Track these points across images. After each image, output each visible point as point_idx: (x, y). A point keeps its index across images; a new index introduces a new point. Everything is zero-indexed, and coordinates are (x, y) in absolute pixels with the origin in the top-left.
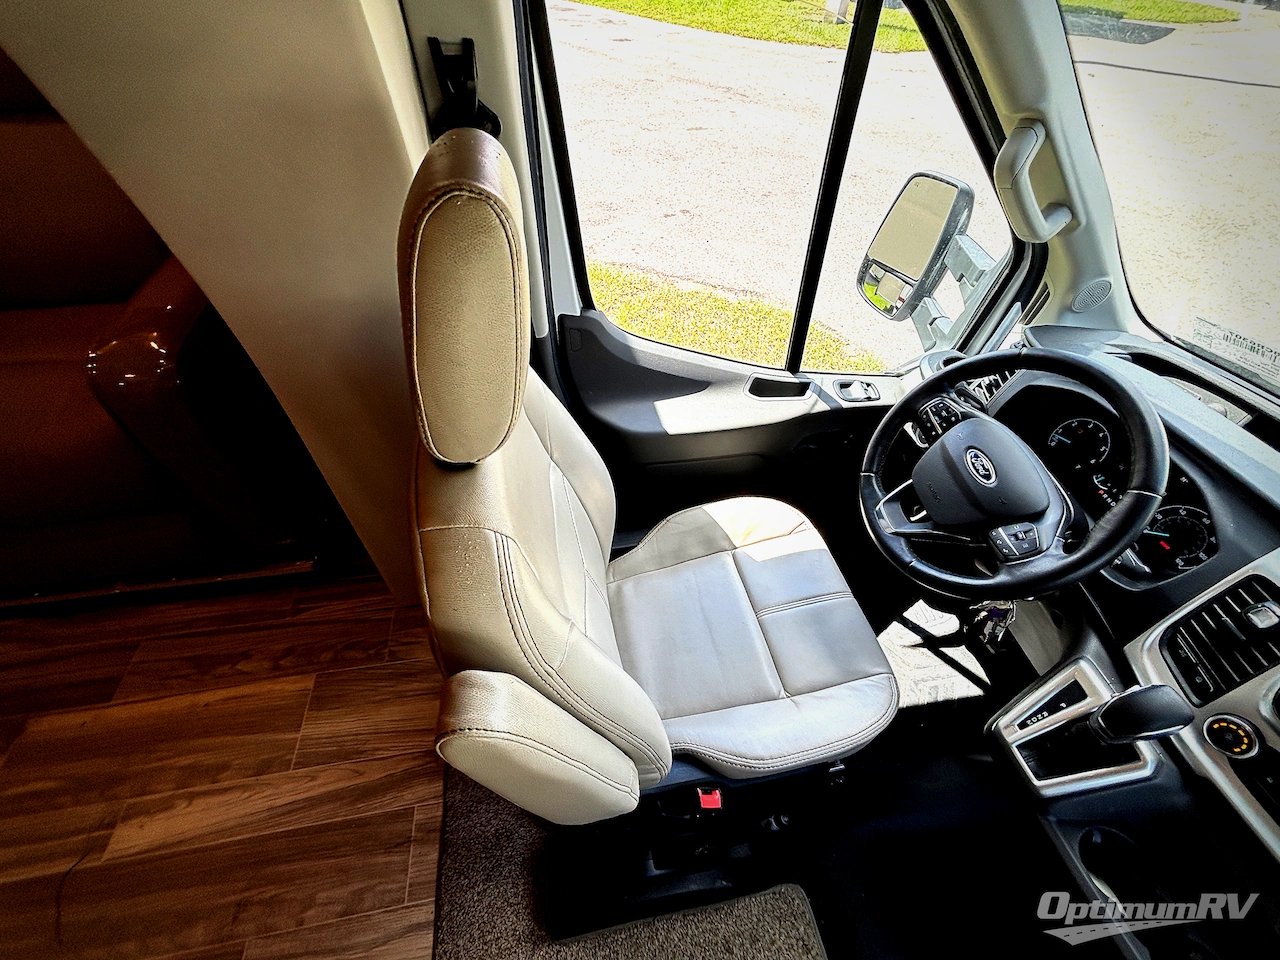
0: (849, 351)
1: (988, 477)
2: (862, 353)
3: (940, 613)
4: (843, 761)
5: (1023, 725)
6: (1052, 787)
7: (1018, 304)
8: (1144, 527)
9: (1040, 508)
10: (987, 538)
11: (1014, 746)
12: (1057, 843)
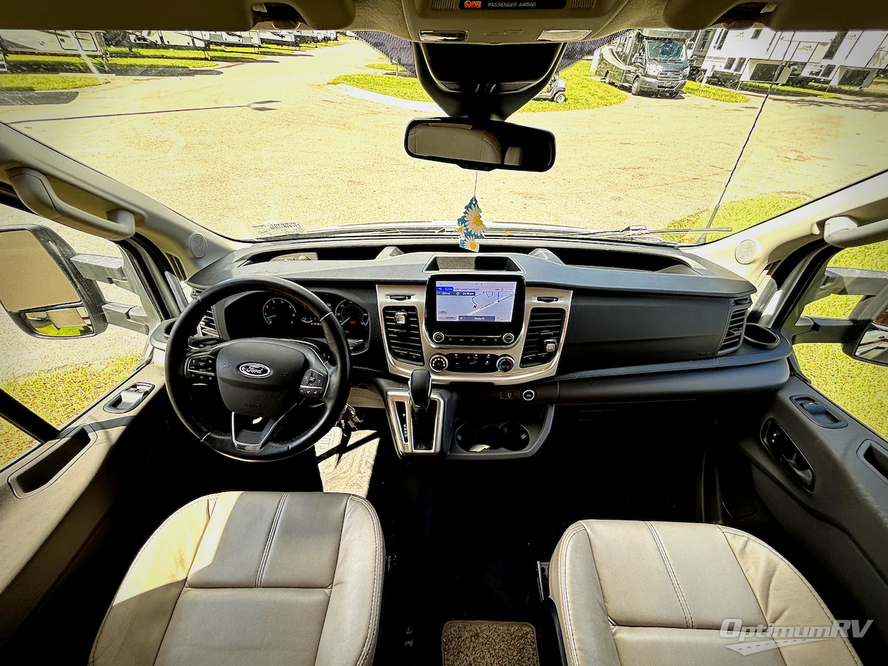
0: (96, 367)
1: (265, 371)
2: (109, 360)
3: (327, 434)
4: (387, 555)
5: (406, 441)
6: (436, 447)
7: (167, 273)
8: (339, 324)
9: (303, 360)
10: (302, 396)
11: (414, 451)
12: (458, 458)
